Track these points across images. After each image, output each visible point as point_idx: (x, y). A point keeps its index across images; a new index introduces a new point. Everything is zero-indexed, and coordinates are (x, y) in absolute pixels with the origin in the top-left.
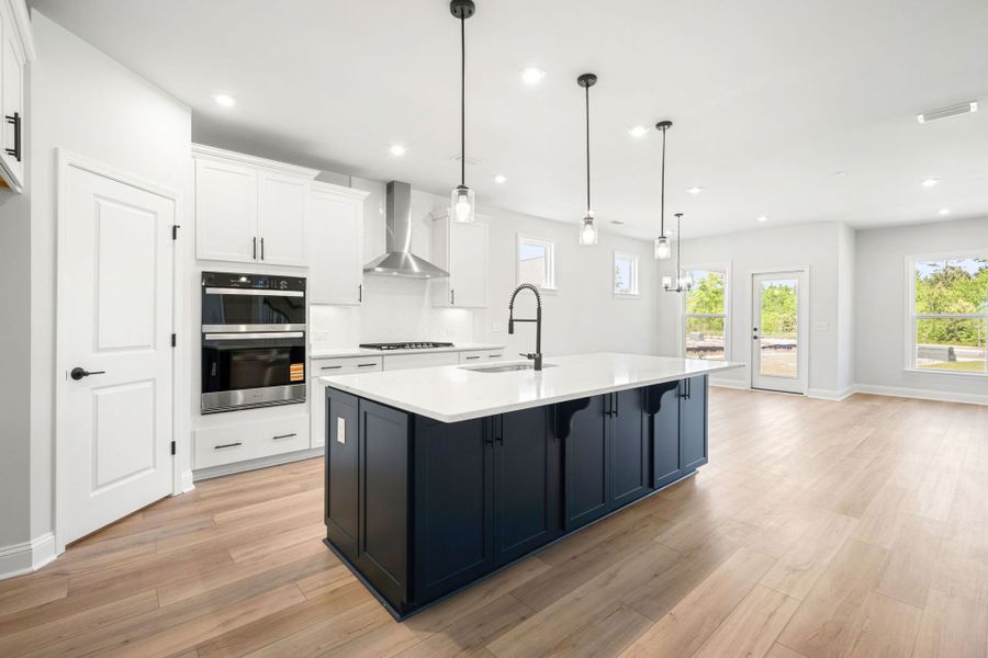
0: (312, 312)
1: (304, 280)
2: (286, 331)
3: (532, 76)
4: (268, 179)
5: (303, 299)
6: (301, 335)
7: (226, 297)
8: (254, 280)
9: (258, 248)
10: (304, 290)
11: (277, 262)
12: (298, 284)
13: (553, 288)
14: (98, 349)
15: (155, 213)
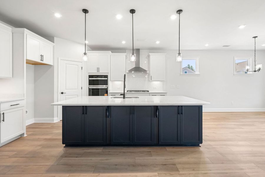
0: (110, 83)
1: (107, 76)
2: (104, 87)
3: (119, 17)
4: (100, 55)
5: (107, 80)
6: (107, 88)
7: (93, 80)
8: (98, 76)
9: (98, 69)
10: (107, 78)
11: (102, 72)
12: (106, 76)
13: (198, 73)
14: (66, 89)
15: (78, 65)
